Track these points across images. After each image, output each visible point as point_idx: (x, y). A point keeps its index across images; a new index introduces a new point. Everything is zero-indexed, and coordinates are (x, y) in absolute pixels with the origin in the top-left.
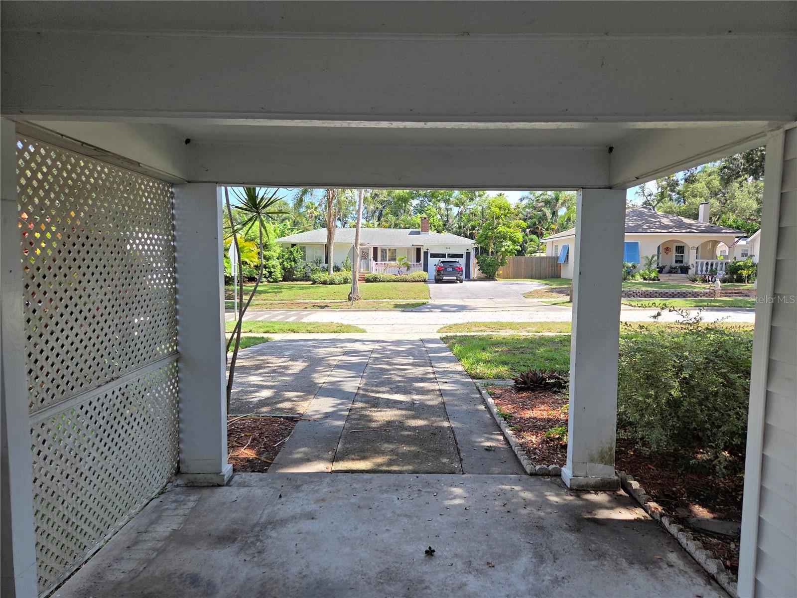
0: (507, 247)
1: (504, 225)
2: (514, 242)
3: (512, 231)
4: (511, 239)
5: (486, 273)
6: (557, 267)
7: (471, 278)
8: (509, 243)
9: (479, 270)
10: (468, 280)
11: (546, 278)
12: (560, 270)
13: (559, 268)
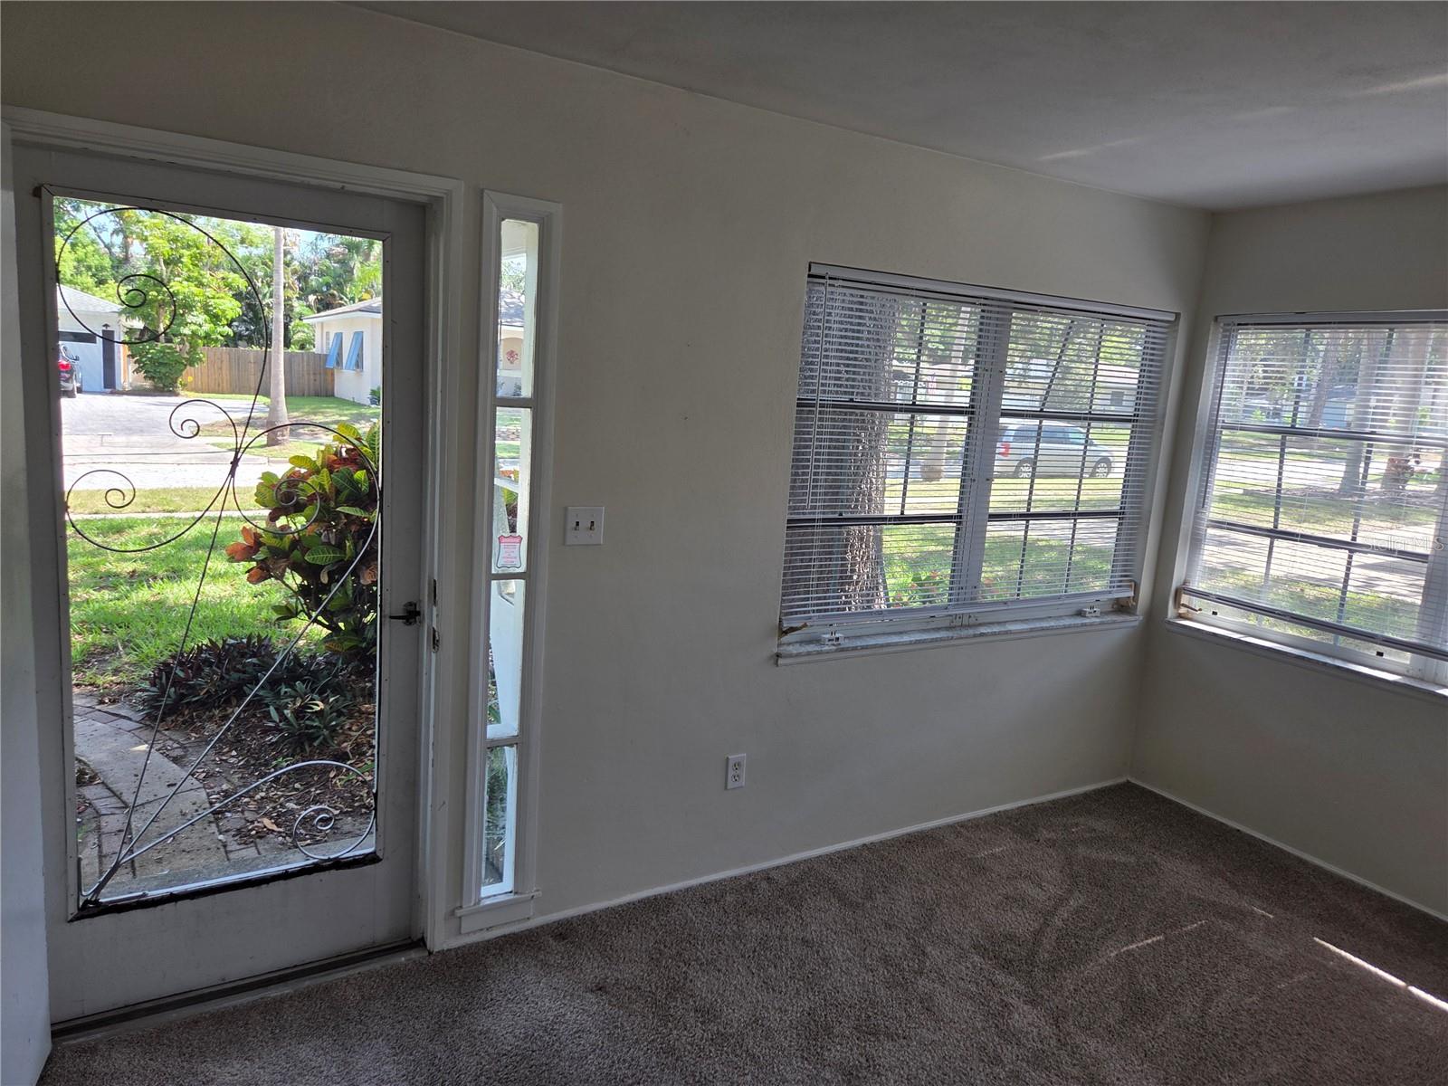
0: (194, 327)
1: (188, 279)
2: (215, 318)
3: (210, 292)
4: (206, 310)
5: (152, 378)
6: (326, 373)
7: (118, 388)
8: (202, 318)
9: (137, 371)
10: (112, 393)
11: (303, 395)
12: (333, 380)
13: (329, 378)
